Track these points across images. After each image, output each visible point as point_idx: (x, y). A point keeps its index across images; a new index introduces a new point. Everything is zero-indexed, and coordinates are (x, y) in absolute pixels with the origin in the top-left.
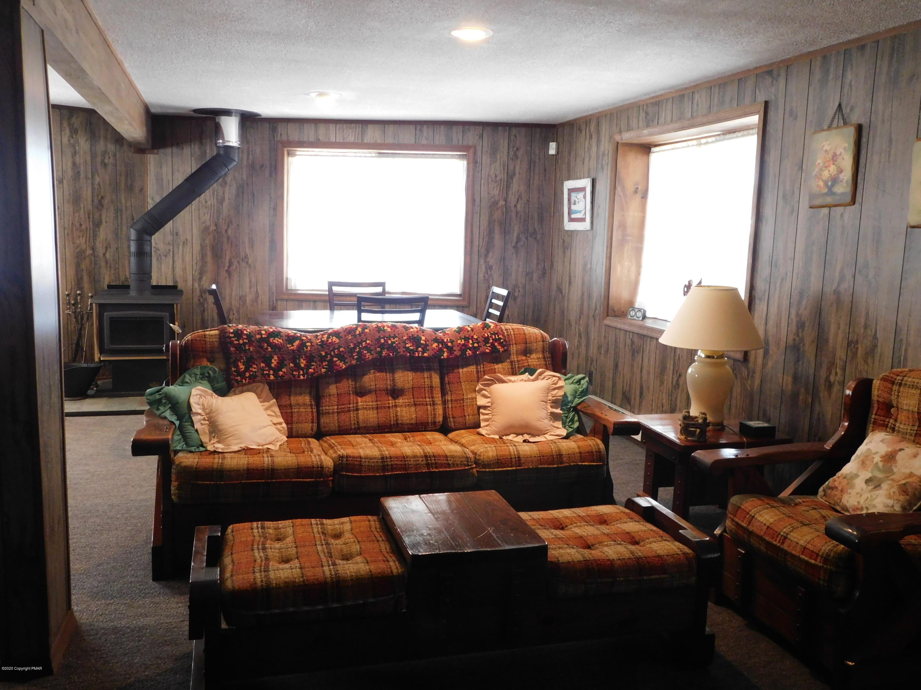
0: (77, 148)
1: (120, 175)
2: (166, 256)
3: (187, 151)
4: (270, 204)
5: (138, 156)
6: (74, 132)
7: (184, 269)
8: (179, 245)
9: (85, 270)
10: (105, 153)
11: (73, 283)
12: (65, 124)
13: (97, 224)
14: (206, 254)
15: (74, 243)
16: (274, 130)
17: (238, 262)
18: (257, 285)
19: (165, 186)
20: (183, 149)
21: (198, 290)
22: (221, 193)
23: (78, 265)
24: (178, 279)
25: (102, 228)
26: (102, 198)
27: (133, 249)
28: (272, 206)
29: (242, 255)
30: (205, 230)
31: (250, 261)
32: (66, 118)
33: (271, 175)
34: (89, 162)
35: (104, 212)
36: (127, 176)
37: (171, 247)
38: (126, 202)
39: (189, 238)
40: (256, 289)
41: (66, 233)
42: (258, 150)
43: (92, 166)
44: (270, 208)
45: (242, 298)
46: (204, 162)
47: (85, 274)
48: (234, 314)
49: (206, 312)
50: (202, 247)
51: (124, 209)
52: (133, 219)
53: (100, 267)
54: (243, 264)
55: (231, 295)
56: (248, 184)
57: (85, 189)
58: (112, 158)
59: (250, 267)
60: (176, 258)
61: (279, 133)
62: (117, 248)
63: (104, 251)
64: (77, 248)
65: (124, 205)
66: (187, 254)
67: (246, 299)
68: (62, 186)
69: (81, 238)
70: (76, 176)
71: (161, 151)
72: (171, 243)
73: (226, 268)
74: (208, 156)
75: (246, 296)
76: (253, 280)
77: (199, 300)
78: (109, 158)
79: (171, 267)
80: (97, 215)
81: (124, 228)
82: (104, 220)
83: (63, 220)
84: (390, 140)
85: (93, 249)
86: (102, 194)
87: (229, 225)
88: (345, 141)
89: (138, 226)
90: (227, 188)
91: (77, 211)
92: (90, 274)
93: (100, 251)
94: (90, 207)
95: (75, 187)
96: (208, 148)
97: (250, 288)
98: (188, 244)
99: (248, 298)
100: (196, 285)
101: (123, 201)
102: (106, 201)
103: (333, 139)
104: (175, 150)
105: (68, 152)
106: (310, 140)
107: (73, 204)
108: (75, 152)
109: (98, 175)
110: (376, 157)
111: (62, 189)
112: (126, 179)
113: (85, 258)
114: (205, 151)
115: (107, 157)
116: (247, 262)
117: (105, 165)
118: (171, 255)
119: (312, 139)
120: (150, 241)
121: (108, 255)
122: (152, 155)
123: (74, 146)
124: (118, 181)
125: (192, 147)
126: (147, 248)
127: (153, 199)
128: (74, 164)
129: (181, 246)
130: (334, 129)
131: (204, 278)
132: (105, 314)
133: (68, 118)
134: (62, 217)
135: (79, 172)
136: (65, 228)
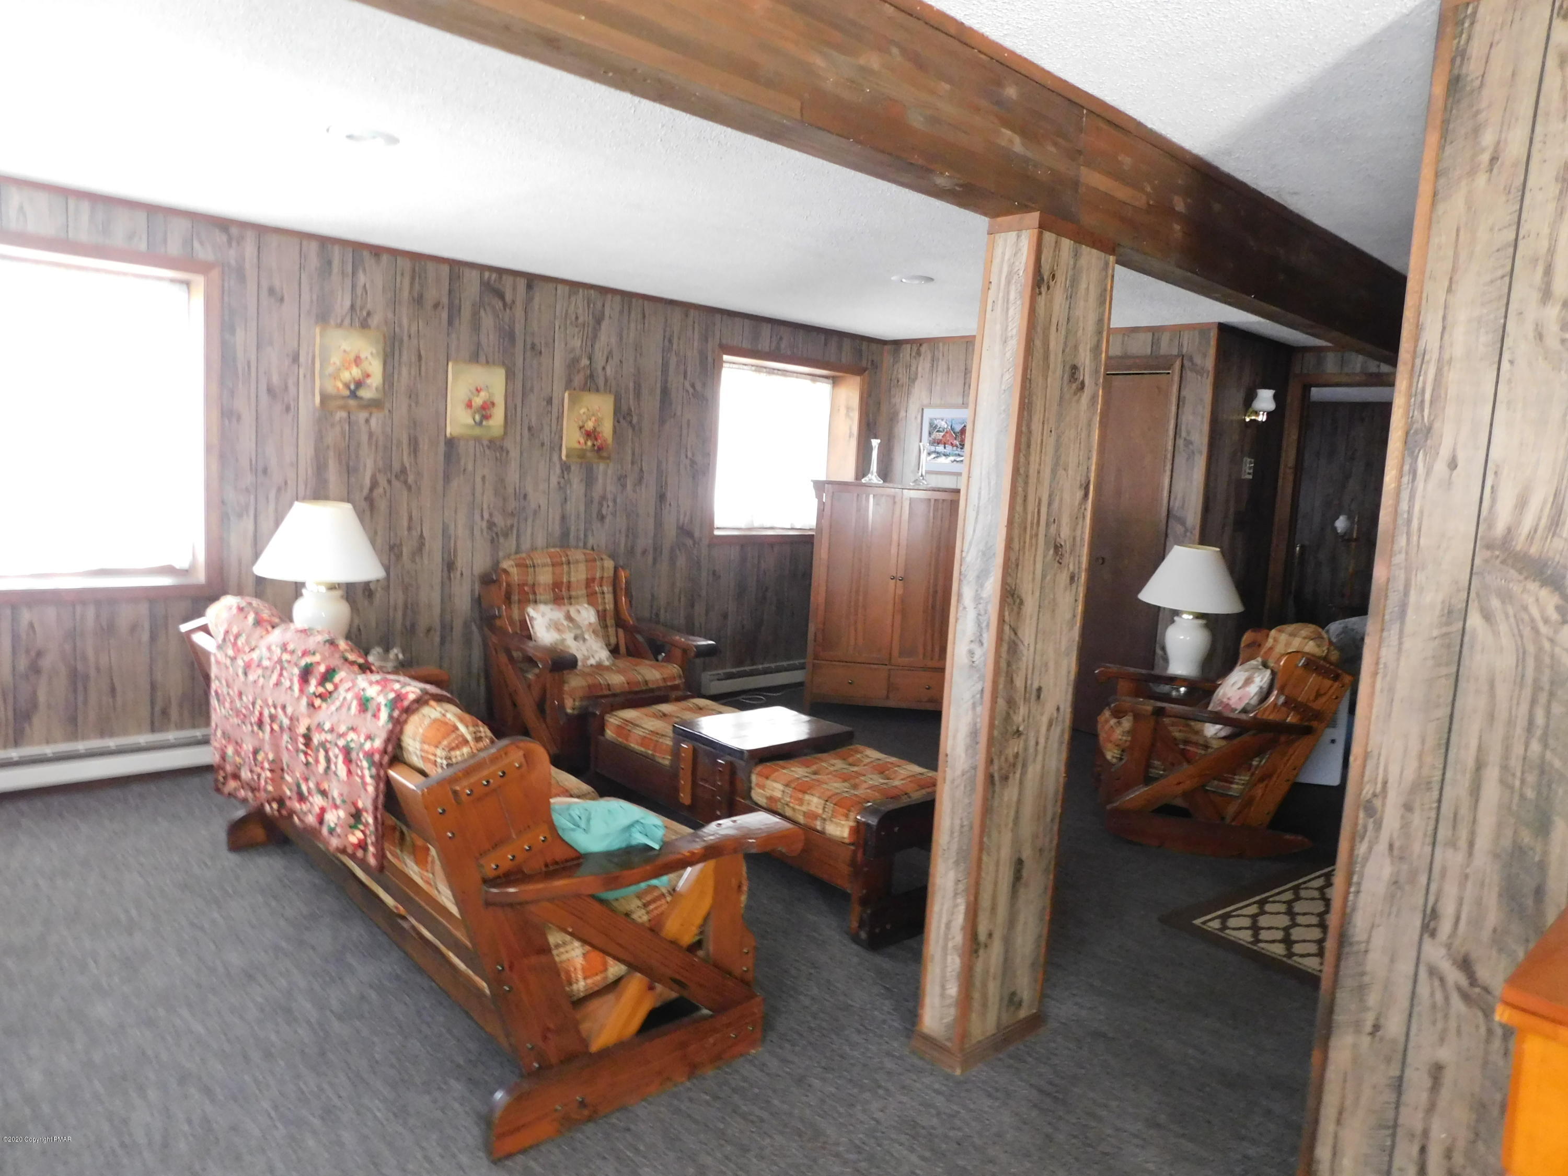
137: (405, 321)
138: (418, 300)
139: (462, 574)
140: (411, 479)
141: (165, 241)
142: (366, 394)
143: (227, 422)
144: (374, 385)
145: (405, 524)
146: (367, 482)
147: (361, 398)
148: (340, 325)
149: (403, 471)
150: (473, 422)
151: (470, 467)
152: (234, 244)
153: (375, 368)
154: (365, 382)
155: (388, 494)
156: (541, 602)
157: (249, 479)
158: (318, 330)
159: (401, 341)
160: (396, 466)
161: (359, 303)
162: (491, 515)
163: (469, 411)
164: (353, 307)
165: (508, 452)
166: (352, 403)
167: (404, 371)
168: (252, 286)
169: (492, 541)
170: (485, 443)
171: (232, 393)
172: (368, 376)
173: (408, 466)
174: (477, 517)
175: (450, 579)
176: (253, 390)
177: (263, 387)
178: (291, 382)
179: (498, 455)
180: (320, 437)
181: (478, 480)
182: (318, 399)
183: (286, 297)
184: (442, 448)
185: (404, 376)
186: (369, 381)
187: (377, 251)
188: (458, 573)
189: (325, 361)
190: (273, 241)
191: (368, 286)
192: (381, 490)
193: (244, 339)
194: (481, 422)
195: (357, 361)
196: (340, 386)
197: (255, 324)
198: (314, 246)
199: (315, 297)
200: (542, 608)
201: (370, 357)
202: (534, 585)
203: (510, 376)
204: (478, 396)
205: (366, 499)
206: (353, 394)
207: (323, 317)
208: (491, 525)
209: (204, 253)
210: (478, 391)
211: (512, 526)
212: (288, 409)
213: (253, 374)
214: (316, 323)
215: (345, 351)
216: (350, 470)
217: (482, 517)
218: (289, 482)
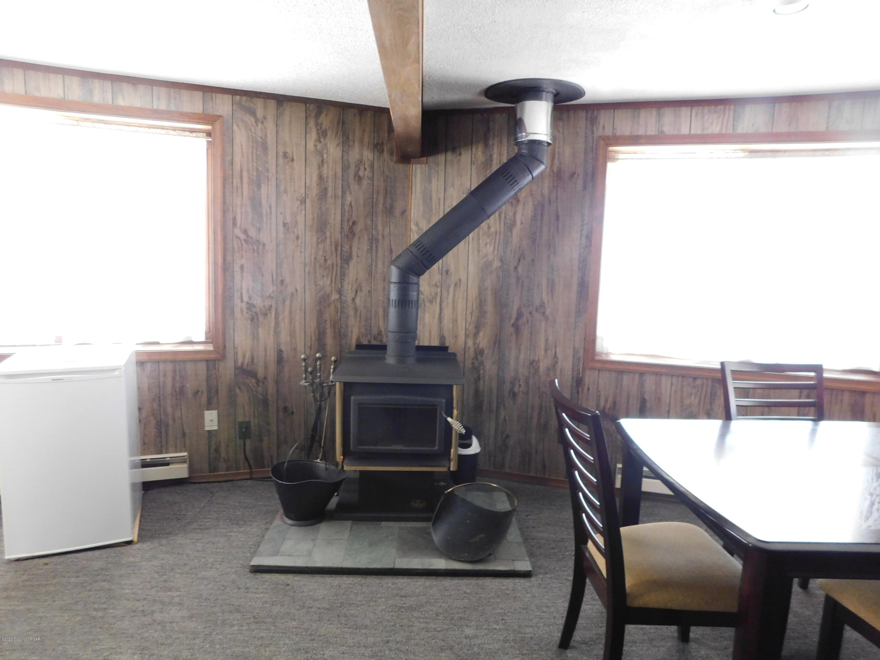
0: (325, 156)
1: (378, 193)
2: (431, 302)
3: (466, 156)
4: (582, 230)
5: (401, 167)
6: (322, 134)
7: (455, 321)
8: (449, 287)
9: (328, 321)
10: (360, 162)
11: (313, 338)
12: (312, 124)
13: (346, 259)
14: (485, 301)
15: (316, 285)
16: (593, 121)
17: (530, 313)
18: (556, 347)
19: (434, 207)
20: (460, 154)
21: (472, 350)
22: (510, 214)
23: (320, 314)
24: (446, 334)
25: (352, 263)
26: (354, 223)
27: (394, 295)
28: (584, 233)
29: (537, 302)
30: (486, 267)
31: (548, 311)
32: (313, 115)
33: (585, 188)
34: (340, 174)
35: (355, 243)
36: (386, 194)
37: (439, 290)
38: (383, 231)
39: (463, 278)
40: (554, 353)
41: (307, 271)
42: (568, 151)
43: (342, 180)
44: (581, 235)
45: (533, 364)
46: (489, 173)
47: (328, 325)
48: (520, 386)
49: (482, 381)
50: (481, 291)
51: (380, 237)
52: (391, 251)
53: (348, 317)
54: (537, 316)
55: (517, 358)
56: (550, 202)
57: (333, 211)
58: (368, 169)
59: (547, 319)
60: (444, 304)
61: (601, 126)
62: (369, 291)
63: (353, 295)
64: (320, 291)
65: (380, 233)
66: (460, 300)
67: (539, 366)
68: (304, 208)
69: (325, 278)
70: (323, 194)
71: (431, 159)
72: (438, 284)
73: (512, 321)
74: (494, 162)
75: (539, 361)
76: (550, 338)
77: (473, 363)
78: (365, 169)
79: (437, 317)
80: (346, 248)
81: (380, 265)
82: (354, 254)
83: (303, 254)
84: (782, 127)
85: (340, 292)
86: (354, 218)
87: (519, 260)
88: (706, 132)
89: (402, 262)
90: (520, 208)
91: (321, 241)
92: (334, 326)
93: (349, 294)
94: (338, 236)
95: (320, 208)
96: (495, 151)
97: (546, 350)
98: (462, 285)
99: (541, 365)
100: (470, 343)
101: (380, 228)
102: (358, 228)
103: (685, 130)
104: (450, 156)
105: (314, 161)
106: (649, 133)
107: (317, 232)
108: (322, 161)
109: (351, 193)
110: (744, 157)
111: (303, 212)
112: (385, 198)
113: (329, 305)
114: (491, 156)
115: (362, 168)
116: (544, 313)
117: (359, 179)
118: (438, 301)
119: (652, 131)
120: (418, 284)
121: (358, 301)
122: (418, 166)
123: (321, 154)
124: (375, 200)
125: (474, 152)
126: (413, 295)
127: (417, 224)
128: (320, 177)
129: (451, 289)
130: (689, 114)
131: (481, 334)
132: (352, 398)
133: (316, 116)
134: (303, 250)
135: (326, 189)
136: (305, 265)
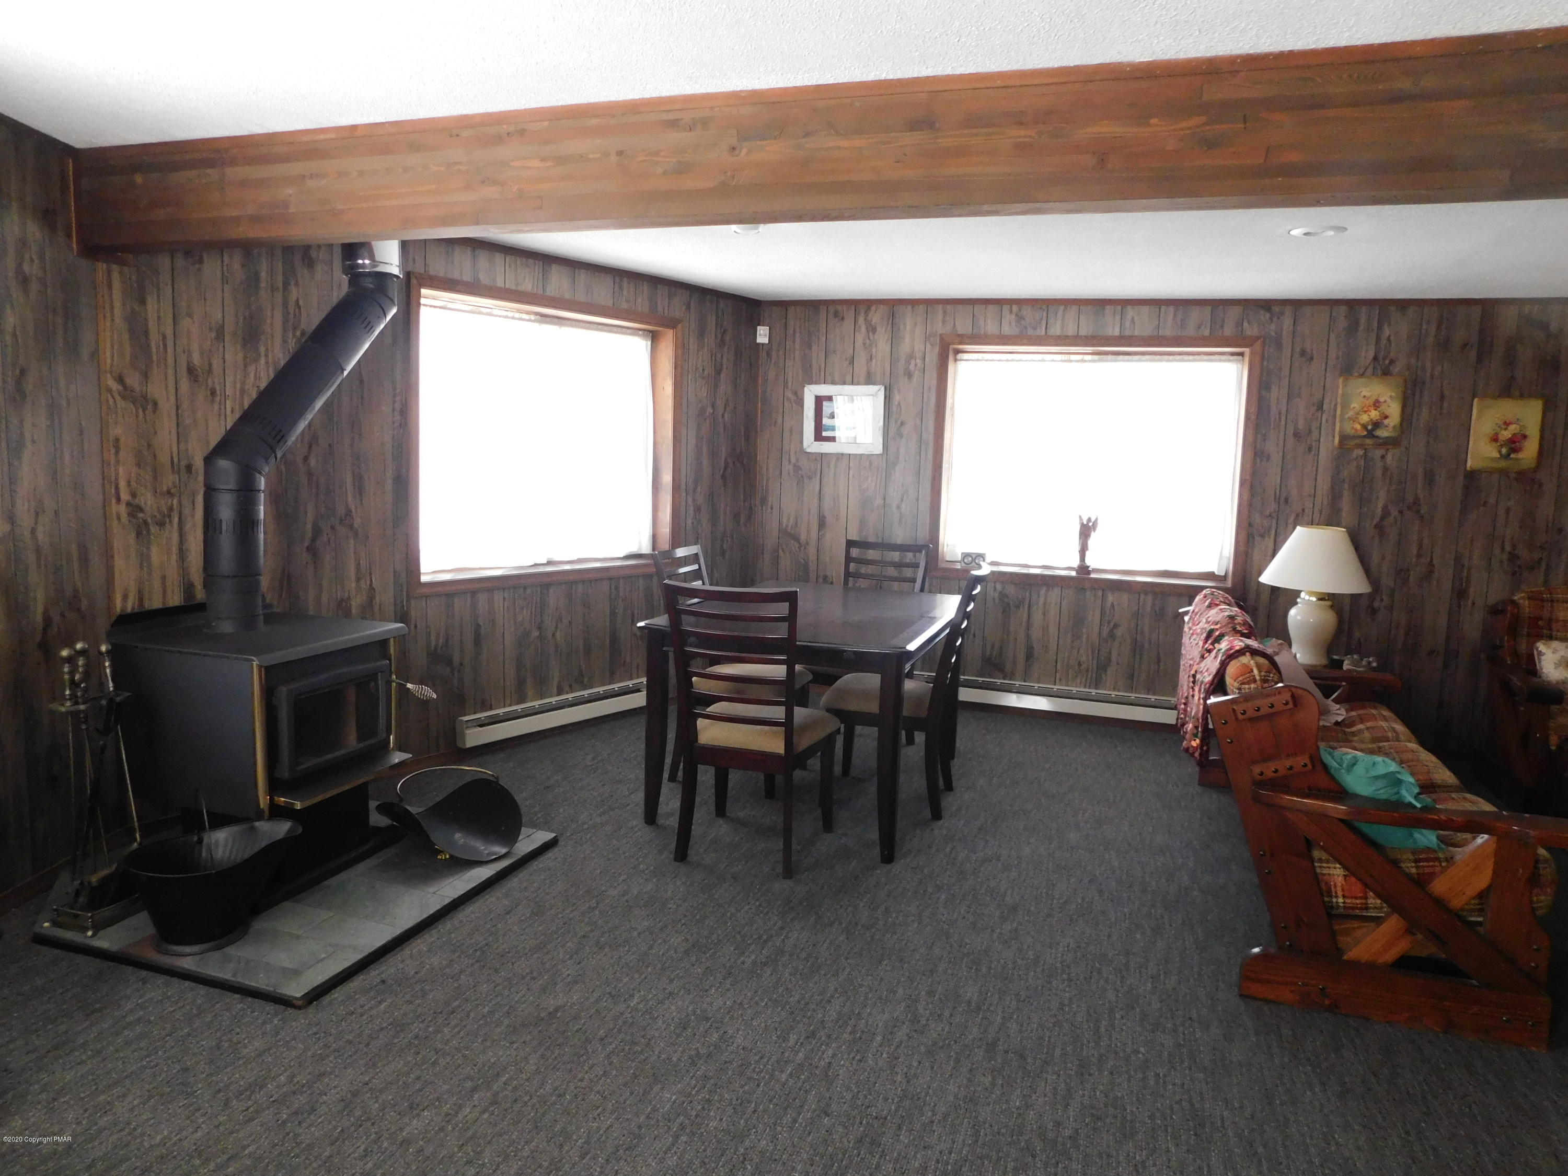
137: (1428, 365)
138: (1444, 345)
139: (1474, 604)
140: (1424, 509)
141: (1222, 327)
142: (1382, 433)
143: (1258, 460)
144: (1392, 424)
145: (1415, 551)
146: (1379, 511)
147: (1377, 437)
148: (1362, 375)
149: (1416, 502)
150: (1499, 456)
151: (1492, 500)
152: (1275, 320)
153: (1394, 410)
154: (1383, 423)
155: (1399, 523)
156: (1556, 639)
157: (1273, 507)
158: (1341, 380)
159: (1424, 383)
160: (1410, 498)
161: (1382, 354)
162: (1514, 547)
163: (1494, 444)
164: (1375, 358)
165: (1541, 485)
166: (1368, 441)
167: (1425, 410)
168: (1287, 352)
169: (1514, 574)
170: (1513, 475)
171: (1265, 438)
172: (1386, 417)
173: (1421, 497)
174: (1497, 551)
175: (1459, 607)
176: (1282, 434)
177: (1291, 431)
178: (1315, 425)
179: (1528, 488)
180: (1337, 471)
181: (1501, 511)
182: (1337, 440)
183: (1315, 356)
184: (1460, 481)
185: (1424, 416)
186: (1386, 422)
187: (1403, 305)
188: (1470, 602)
189: (1345, 406)
190: (1308, 310)
191: (1392, 338)
192: (1391, 519)
193: (1277, 394)
194: (1509, 455)
195: (1376, 404)
196: (1358, 427)
197: (1286, 380)
198: (1343, 309)
199: (1341, 353)
200: (1555, 644)
201: (1389, 400)
202: (1550, 620)
203: (1549, 407)
204: (1505, 429)
205: (1376, 527)
206: (1371, 434)
207: (1347, 370)
208: (1513, 557)
209: (1250, 330)
210: (1507, 424)
211: (1541, 559)
212: (1310, 449)
213: (1283, 423)
214: (1341, 376)
215: (1364, 397)
216: (1362, 500)
217: (1503, 549)
218: (1306, 510)
